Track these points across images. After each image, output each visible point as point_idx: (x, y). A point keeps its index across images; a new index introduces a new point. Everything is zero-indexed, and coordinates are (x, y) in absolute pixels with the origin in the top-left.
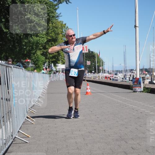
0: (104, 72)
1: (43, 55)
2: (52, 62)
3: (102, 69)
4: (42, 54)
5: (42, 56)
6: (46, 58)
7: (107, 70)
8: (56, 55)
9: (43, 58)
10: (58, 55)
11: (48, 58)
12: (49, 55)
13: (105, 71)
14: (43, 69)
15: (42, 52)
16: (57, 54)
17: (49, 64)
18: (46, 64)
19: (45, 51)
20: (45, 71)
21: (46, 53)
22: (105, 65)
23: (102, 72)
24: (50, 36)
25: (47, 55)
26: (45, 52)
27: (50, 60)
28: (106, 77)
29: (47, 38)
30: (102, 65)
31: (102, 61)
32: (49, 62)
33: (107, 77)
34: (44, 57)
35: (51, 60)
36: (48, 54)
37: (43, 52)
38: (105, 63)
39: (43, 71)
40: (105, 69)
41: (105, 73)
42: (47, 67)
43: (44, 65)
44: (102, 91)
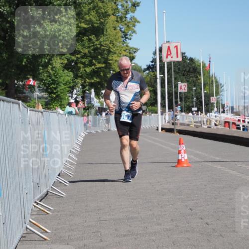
0: (221, 110)
1: (67, 69)
2: (92, 85)
3: (218, 102)
4: (67, 67)
5: (66, 71)
6: (76, 76)
7: (230, 105)
8: (100, 68)
9: (68, 76)
10: (106, 67)
11: (81, 77)
12: (84, 67)
13: (223, 106)
14: (70, 104)
15: (66, 62)
16: (103, 65)
17: (84, 92)
18: (75, 91)
19: (74, 58)
20: (73, 109)
21: (76, 63)
22: (225, 93)
23: (216, 109)
24: (86, 22)
25: (79, 68)
26: (72, 61)
27: (85, 82)
28: (227, 123)
29: (78, 27)
30: (217, 93)
31: (216, 82)
32: (83, 86)
33: (229, 122)
34: (71, 74)
35: (88, 80)
36: (82, 66)
37: (68, 60)
38: (225, 88)
39: (68, 109)
40: (225, 102)
41: (224, 112)
42: (79, 99)
43: (72, 93)
44: (218, 159)
